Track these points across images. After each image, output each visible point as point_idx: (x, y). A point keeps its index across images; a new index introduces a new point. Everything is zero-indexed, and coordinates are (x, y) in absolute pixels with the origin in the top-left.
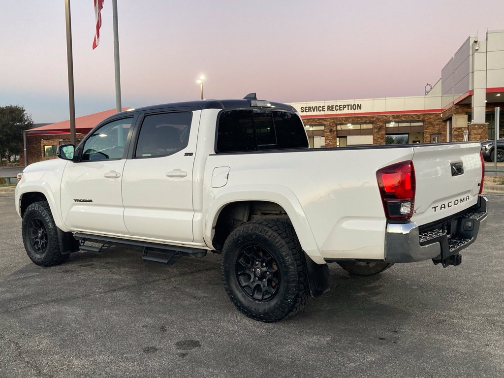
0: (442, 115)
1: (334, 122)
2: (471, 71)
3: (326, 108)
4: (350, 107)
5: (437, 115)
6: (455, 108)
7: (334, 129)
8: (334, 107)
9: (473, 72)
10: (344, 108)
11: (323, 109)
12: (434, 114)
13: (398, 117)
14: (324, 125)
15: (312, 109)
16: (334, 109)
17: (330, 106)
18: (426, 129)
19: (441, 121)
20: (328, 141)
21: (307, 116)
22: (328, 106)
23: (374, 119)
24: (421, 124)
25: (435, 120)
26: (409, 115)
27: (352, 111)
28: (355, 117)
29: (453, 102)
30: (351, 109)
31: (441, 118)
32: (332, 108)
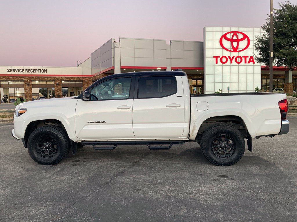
0: (92, 78)
1: (30, 79)
2: (113, 57)
3: (25, 71)
4: (40, 71)
5: (89, 78)
6: (102, 75)
7: (30, 83)
8: (30, 70)
9: (114, 57)
10: (36, 71)
11: (23, 71)
12: (88, 77)
13: (68, 78)
14: (24, 81)
15: (15, 71)
16: (30, 71)
17: (27, 70)
18: (84, 86)
19: (92, 81)
20: (27, 91)
21: (12, 75)
22: (26, 69)
23: (55, 79)
24: (81, 83)
25: (89, 81)
26: (74, 77)
27: (42, 73)
28: (43, 77)
29: (101, 72)
30: (41, 72)
31: (92, 80)
32: (29, 71)
